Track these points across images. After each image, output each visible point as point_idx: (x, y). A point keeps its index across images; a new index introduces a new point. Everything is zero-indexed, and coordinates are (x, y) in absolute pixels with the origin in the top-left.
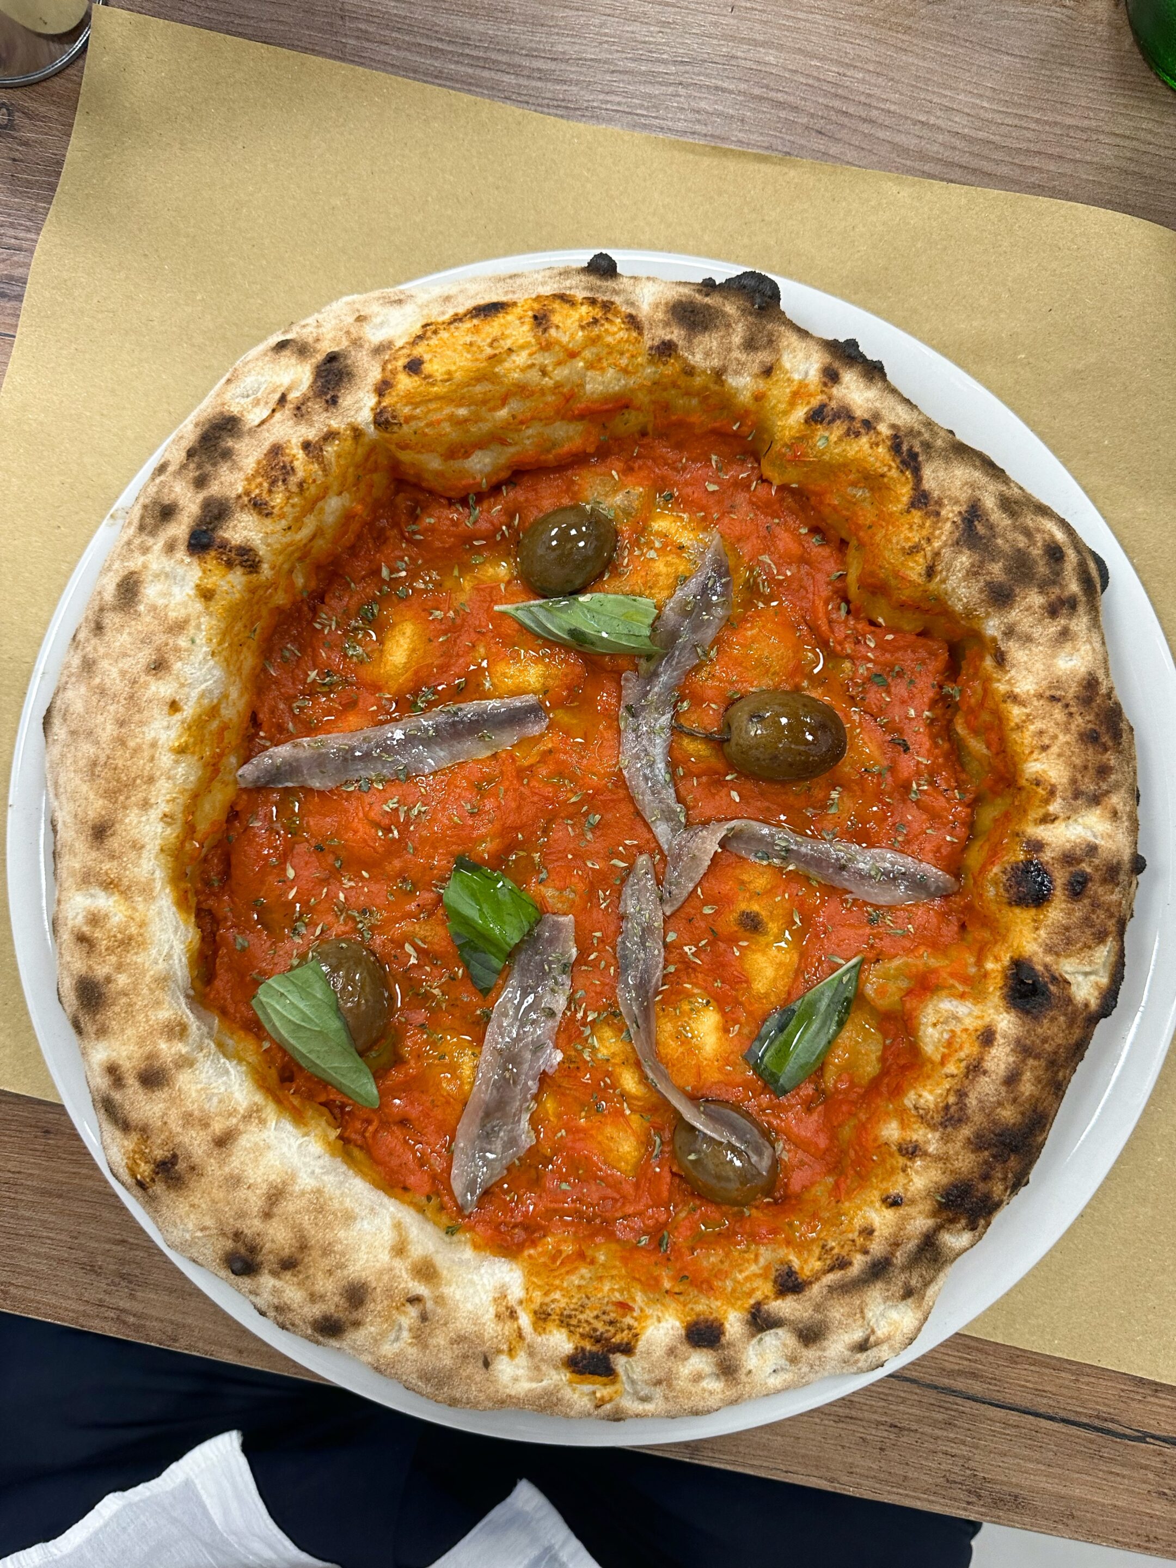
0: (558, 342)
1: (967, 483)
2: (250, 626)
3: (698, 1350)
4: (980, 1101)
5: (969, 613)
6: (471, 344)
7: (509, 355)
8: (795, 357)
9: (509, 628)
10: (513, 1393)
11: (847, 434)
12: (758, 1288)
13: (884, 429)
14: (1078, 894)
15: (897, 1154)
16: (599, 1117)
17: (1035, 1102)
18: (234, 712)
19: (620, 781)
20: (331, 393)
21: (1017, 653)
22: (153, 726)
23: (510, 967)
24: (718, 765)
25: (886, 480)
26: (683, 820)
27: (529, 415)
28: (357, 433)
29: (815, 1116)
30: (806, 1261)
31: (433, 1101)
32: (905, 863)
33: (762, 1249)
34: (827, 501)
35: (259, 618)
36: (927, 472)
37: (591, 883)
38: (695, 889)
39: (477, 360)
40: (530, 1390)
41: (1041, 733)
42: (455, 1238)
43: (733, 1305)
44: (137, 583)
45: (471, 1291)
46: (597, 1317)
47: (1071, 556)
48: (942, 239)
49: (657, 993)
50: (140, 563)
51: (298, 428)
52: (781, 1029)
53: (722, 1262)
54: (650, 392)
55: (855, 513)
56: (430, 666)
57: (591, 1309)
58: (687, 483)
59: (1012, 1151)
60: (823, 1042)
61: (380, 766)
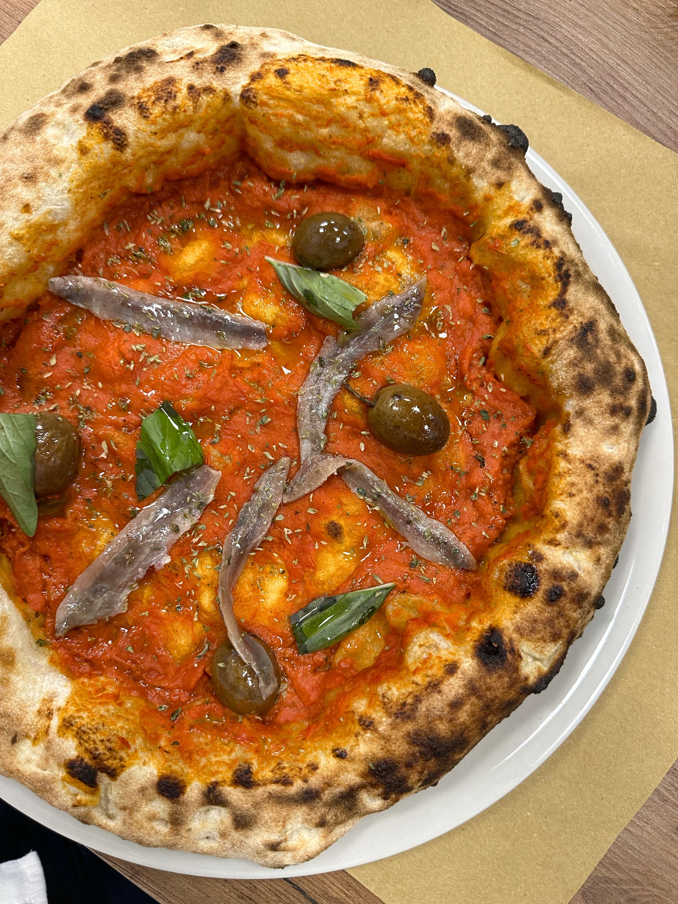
0: (377, 100)
1: (593, 308)
2: (104, 188)
3: (161, 798)
4: (428, 710)
5: (560, 391)
6: (323, 76)
7: (344, 95)
8: (520, 185)
9: (269, 275)
10: (22, 769)
11: (533, 244)
12: (221, 772)
13: (556, 251)
14: (552, 601)
15: (357, 722)
16: (175, 614)
17: (465, 728)
18: (67, 237)
19: (293, 402)
20: (222, 65)
21: (579, 428)
22: (6, 213)
23: (165, 490)
24: (361, 422)
25: (544, 282)
26: (322, 446)
27: (340, 140)
28: (227, 98)
29: (317, 677)
30: (262, 769)
31: (71, 553)
32: (451, 538)
33: (237, 748)
34: (501, 285)
35: (112, 187)
36: (572, 289)
37: (245, 460)
38: (309, 494)
39: (323, 88)
40: (35, 773)
41: (573, 484)
42: (41, 649)
43: (199, 776)
44: (43, 122)
45: (31, 687)
46: (102, 741)
47: (639, 383)
48: (638, 174)
49: (253, 550)
50: (51, 111)
51: (191, 75)
52: (321, 609)
53: (207, 744)
54: (422, 163)
55: (516, 299)
56: (208, 275)
57: (101, 734)
58: (421, 238)
59: (435, 755)
60: (345, 629)
61: (144, 320)
